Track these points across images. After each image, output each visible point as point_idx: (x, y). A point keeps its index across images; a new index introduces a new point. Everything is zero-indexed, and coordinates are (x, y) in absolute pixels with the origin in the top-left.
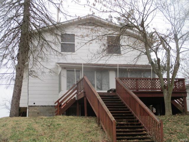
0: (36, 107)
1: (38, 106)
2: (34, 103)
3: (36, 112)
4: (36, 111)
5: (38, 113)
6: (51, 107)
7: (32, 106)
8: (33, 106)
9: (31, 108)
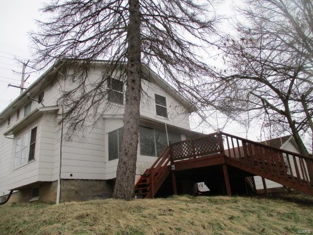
0: (73, 182)
1: (77, 180)
2: (71, 175)
3: (73, 190)
4: (73, 188)
5: (76, 192)
6: (95, 182)
7: (67, 179)
8: (69, 180)
9: (65, 182)
